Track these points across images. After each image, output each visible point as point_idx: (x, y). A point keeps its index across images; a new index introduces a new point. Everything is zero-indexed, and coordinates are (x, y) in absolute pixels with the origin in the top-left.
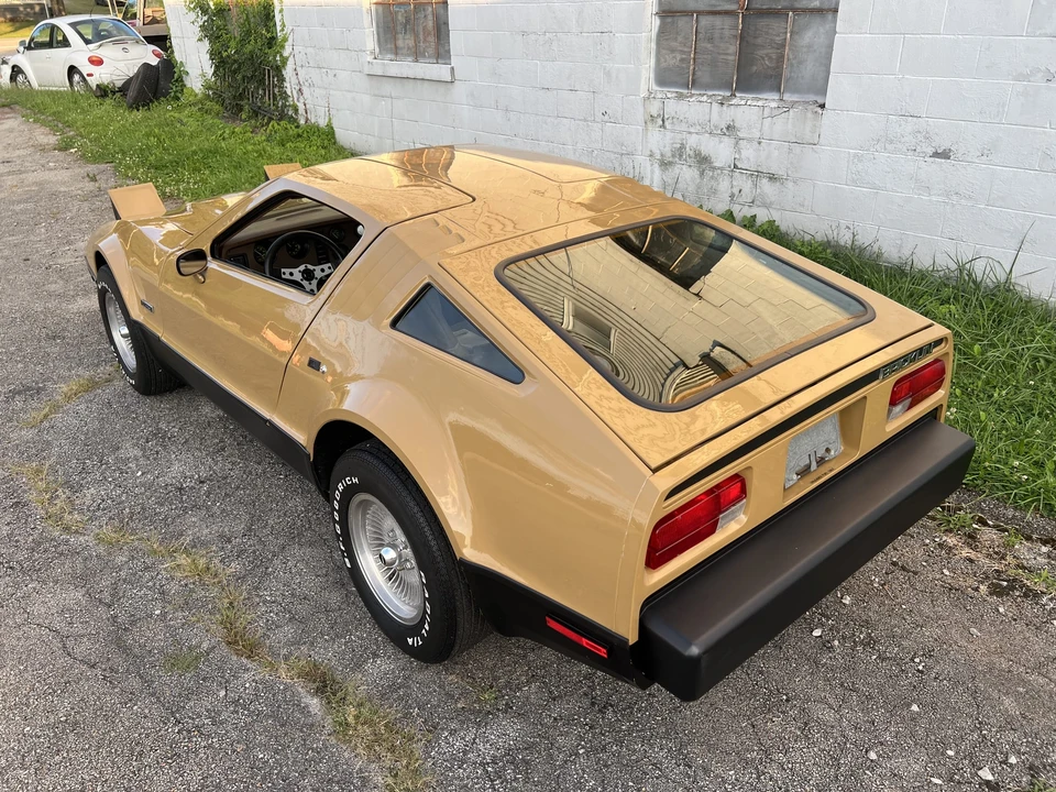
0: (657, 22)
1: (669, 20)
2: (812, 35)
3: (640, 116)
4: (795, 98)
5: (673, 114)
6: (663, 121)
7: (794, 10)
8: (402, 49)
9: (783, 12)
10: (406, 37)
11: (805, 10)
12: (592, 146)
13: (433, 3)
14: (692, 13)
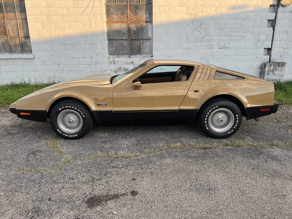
0: (107, 42)
1: (111, 41)
2: (147, 44)
3: (107, 61)
4: (144, 55)
5: (117, 61)
6: (114, 62)
7: (142, 39)
8: (3, 50)
9: (139, 40)
10: (5, 47)
11: (144, 39)
12: (93, 70)
13: (19, 37)
14: (117, 40)
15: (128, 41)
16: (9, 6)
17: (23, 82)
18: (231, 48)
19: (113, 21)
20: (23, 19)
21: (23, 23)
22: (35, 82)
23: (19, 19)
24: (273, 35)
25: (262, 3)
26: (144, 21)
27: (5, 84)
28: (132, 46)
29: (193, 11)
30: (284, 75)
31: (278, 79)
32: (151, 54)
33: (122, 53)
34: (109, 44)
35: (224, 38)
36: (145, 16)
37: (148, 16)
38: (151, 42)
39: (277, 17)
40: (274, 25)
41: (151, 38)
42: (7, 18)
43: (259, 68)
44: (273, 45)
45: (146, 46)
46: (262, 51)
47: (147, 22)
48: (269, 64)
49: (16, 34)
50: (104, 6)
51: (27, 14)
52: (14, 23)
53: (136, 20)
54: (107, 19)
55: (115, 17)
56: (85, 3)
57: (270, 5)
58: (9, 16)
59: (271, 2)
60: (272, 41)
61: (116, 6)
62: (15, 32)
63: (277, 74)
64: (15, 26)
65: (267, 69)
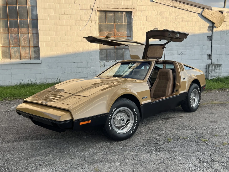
2: (128, 52)
3: (99, 65)
5: (107, 64)
6: (104, 66)
7: (124, 49)
9: (122, 49)
10: (16, 54)
11: (126, 49)
12: (88, 72)
13: (30, 47)
14: (106, 49)
15: (114, 50)
16: (23, 23)
17: (30, 83)
18: (185, 55)
19: (104, 35)
20: (34, 33)
21: (33, 37)
22: (40, 82)
23: (30, 33)
24: (212, 46)
26: (125, 36)
27: (14, 84)
28: (117, 53)
30: (221, 72)
31: (218, 75)
33: (109, 58)
34: (100, 51)
35: (181, 48)
36: (126, 33)
37: (128, 32)
39: (213, 34)
40: (211, 39)
42: (21, 32)
43: (205, 68)
44: (212, 53)
45: (127, 54)
46: (206, 57)
47: (127, 37)
48: (211, 65)
49: (27, 45)
50: (98, 25)
51: (39, 30)
52: (26, 36)
53: (121, 35)
54: (99, 34)
55: (105, 33)
56: (85, 23)
57: (208, 27)
58: (22, 30)
59: (208, 25)
60: (211, 50)
61: (106, 25)
62: (26, 43)
63: (217, 72)
64: (27, 38)
65: (210, 68)
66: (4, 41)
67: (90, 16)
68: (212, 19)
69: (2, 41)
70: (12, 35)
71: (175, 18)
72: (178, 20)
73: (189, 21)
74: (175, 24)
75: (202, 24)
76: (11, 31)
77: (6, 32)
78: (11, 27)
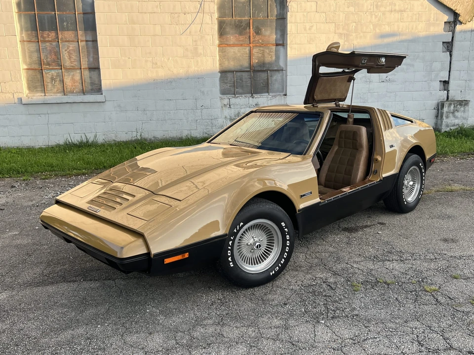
0: (219, 74)
1: (224, 74)
2: (277, 77)
3: (219, 104)
4: (274, 94)
5: (234, 103)
6: (230, 106)
7: (270, 70)
8: (51, 90)
9: (266, 71)
10: (56, 84)
11: (273, 70)
12: (197, 118)
13: (81, 69)
14: (233, 71)
15: (249, 73)
16: (66, 21)
17: (85, 140)
18: (395, 81)
19: (228, 43)
20: (89, 41)
21: (88, 48)
22: (103, 139)
23: (82, 41)
24: (450, 63)
25: (434, 19)
26: (273, 44)
27: (55, 144)
28: (255, 80)
29: (343, 30)
30: (468, 117)
31: (461, 123)
32: (283, 92)
33: (240, 90)
34: (221, 77)
36: (274, 37)
37: (279, 36)
38: (283, 75)
39: (454, 38)
40: (450, 49)
41: (283, 68)
42: (62, 38)
43: (434, 108)
44: (450, 77)
46: (437, 85)
47: (277, 45)
48: (448, 103)
49: (75, 65)
50: (216, 22)
51: (98, 34)
52: (73, 47)
53: (262, 43)
54: (220, 41)
55: (232, 37)
56: (189, 18)
57: (445, 22)
58: (65, 35)
59: (446, 17)
60: (450, 71)
61: (233, 22)
62: (74, 62)
63: (459, 116)
64: (75, 51)
65: (445, 109)
66: (30, 57)
67: (200, 3)
68: (455, 6)
69: (27, 57)
70: (44, 45)
71: (377, 6)
72: (382, 9)
73: (405, 11)
74: (376, 17)
75: (432, 17)
76: (42, 36)
77: (33, 39)
78: (43, 29)
